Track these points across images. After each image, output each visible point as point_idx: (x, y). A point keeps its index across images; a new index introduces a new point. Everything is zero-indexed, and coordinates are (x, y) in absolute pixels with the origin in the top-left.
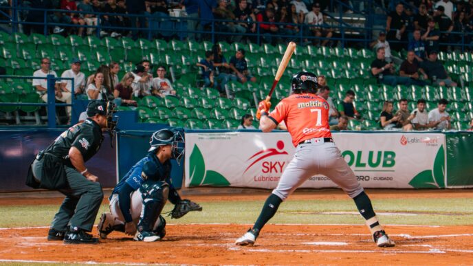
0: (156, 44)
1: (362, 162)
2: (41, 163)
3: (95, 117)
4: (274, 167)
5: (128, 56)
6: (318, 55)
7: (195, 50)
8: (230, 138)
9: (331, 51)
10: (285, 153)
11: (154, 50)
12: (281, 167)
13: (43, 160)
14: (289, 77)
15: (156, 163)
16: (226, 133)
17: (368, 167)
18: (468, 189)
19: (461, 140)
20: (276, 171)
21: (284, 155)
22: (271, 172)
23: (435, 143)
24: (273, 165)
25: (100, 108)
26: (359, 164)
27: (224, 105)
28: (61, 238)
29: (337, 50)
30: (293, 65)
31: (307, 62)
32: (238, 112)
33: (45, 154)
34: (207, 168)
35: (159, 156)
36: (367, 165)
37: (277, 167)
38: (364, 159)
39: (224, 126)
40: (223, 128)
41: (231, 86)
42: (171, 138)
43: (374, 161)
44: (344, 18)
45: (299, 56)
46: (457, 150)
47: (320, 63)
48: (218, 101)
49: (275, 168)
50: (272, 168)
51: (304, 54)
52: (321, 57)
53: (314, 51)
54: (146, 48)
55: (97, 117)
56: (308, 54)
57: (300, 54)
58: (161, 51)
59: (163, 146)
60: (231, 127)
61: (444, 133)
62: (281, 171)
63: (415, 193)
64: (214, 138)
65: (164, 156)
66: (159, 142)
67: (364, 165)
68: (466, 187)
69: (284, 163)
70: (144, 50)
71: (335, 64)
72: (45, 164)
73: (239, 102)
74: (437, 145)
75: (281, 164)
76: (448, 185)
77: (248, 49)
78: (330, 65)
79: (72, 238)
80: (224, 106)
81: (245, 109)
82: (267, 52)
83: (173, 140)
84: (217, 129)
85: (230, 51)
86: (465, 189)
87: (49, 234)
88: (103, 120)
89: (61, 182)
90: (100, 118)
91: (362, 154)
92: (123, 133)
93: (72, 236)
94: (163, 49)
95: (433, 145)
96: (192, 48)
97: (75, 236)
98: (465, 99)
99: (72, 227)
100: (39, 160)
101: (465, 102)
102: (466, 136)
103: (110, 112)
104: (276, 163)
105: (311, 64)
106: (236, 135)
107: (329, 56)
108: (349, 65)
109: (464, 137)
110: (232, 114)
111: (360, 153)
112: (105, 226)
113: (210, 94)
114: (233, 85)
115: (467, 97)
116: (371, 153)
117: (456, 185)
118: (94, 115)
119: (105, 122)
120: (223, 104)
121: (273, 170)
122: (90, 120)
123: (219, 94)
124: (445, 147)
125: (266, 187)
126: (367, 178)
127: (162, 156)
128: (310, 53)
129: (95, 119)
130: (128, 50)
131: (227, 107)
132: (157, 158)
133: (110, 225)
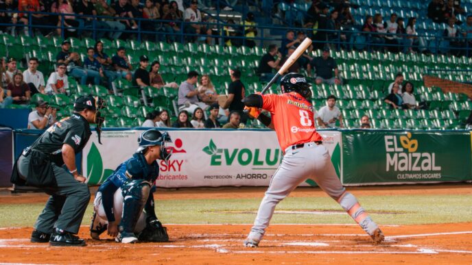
0: (37, 41)
1: (259, 160)
2: (28, 160)
3: (83, 112)
4: (172, 165)
5: (9, 53)
6: (199, 52)
7: (77, 47)
8: (127, 136)
9: (212, 49)
10: (183, 151)
11: (36, 47)
12: (180, 165)
13: (30, 156)
14: (172, 74)
15: (142, 162)
16: (124, 131)
17: (265, 165)
18: (363, 186)
19: (356, 138)
20: (175, 170)
21: (183, 154)
22: (169, 170)
23: (331, 141)
24: (171, 163)
25: (89, 103)
26: (257, 162)
27: (115, 102)
28: (45, 241)
29: (217, 48)
30: (175, 63)
31: (189, 59)
32: (130, 110)
33: (33, 150)
34: (106, 166)
35: (147, 157)
36: (265, 163)
37: (176, 165)
38: (262, 158)
39: (118, 124)
40: (118, 126)
41: (118, 84)
42: (160, 138)
43: (272, 159)
44: (220, 15)
45: (180, 53)
46: (352, 147)
47: (202, 60)
48: (109, 99)
49: (174, 168)
50: (170, 166)
51: (185, 51)
52: (201, 54)
53: (195, 48)
54: (28, 44)
55: (86, 112)
56: (189, 52)
57: (182, 51)
58: (43, 48)
59: (152, 147)
60: (126, 125)
61: (340, 131)
62: (179, 170)
63: (312, 191)
64: (112, 136)
65: (152, 156)
66: (148, 143)
67: (261, 163)
68: (362, 184)
69: (182, 161)
70: (26, 47)
71: (216, 61)
72: (32, 162)
73: (129, 100)
74: (333, 143)
75: (180, 163)
76: (344, 182)
77: (129, 46)
78: (212, 63)
79: (58, 240)
80: (114, 104)
81: (136, 106)
82: (148, 49)
83: (162, 140)
84: (112, 127)
85: (112, 48)
86: (360, 186)
87: (33, 236)
88: (91, 115)
89: (48, 180)
90: (89, 113)
91: (260, 151)
92: (20, 132)
93: (58, 238)
94: (44, 46)
95: (330, 143)
96: (74, 45)
97: (61, 237)
98: (348, 97)
99: (57, 229)
100: (26, 156)
101: (348, 100)
102: (361, 133)
103: (99, 107)
104: (174, 161)
105: (193, 62)
106: (134, 133)
107: (210, 53)
108: (230, 63)
109: (359, 135)
110: (124, 112)
111: (257, 151)
112: (95, 225)
113: (99, 91)
114: (120, 82)
115: (349, 95)
116: (269, 151)
117: (351, 183)
118: (83, 110)
119: (94, 117)
120: (113, 101)
121: (171, 168)
122: (78, 115)
123: (107, 91)
124: (341, 145)
125: (164, 186)
126: (265, 176)
127: (150, 157)
128: (191, 50)
129: (83, 115)
130: (9, 46)
131: (118, 105)
132: (145, 158)
133: (100, 224)
